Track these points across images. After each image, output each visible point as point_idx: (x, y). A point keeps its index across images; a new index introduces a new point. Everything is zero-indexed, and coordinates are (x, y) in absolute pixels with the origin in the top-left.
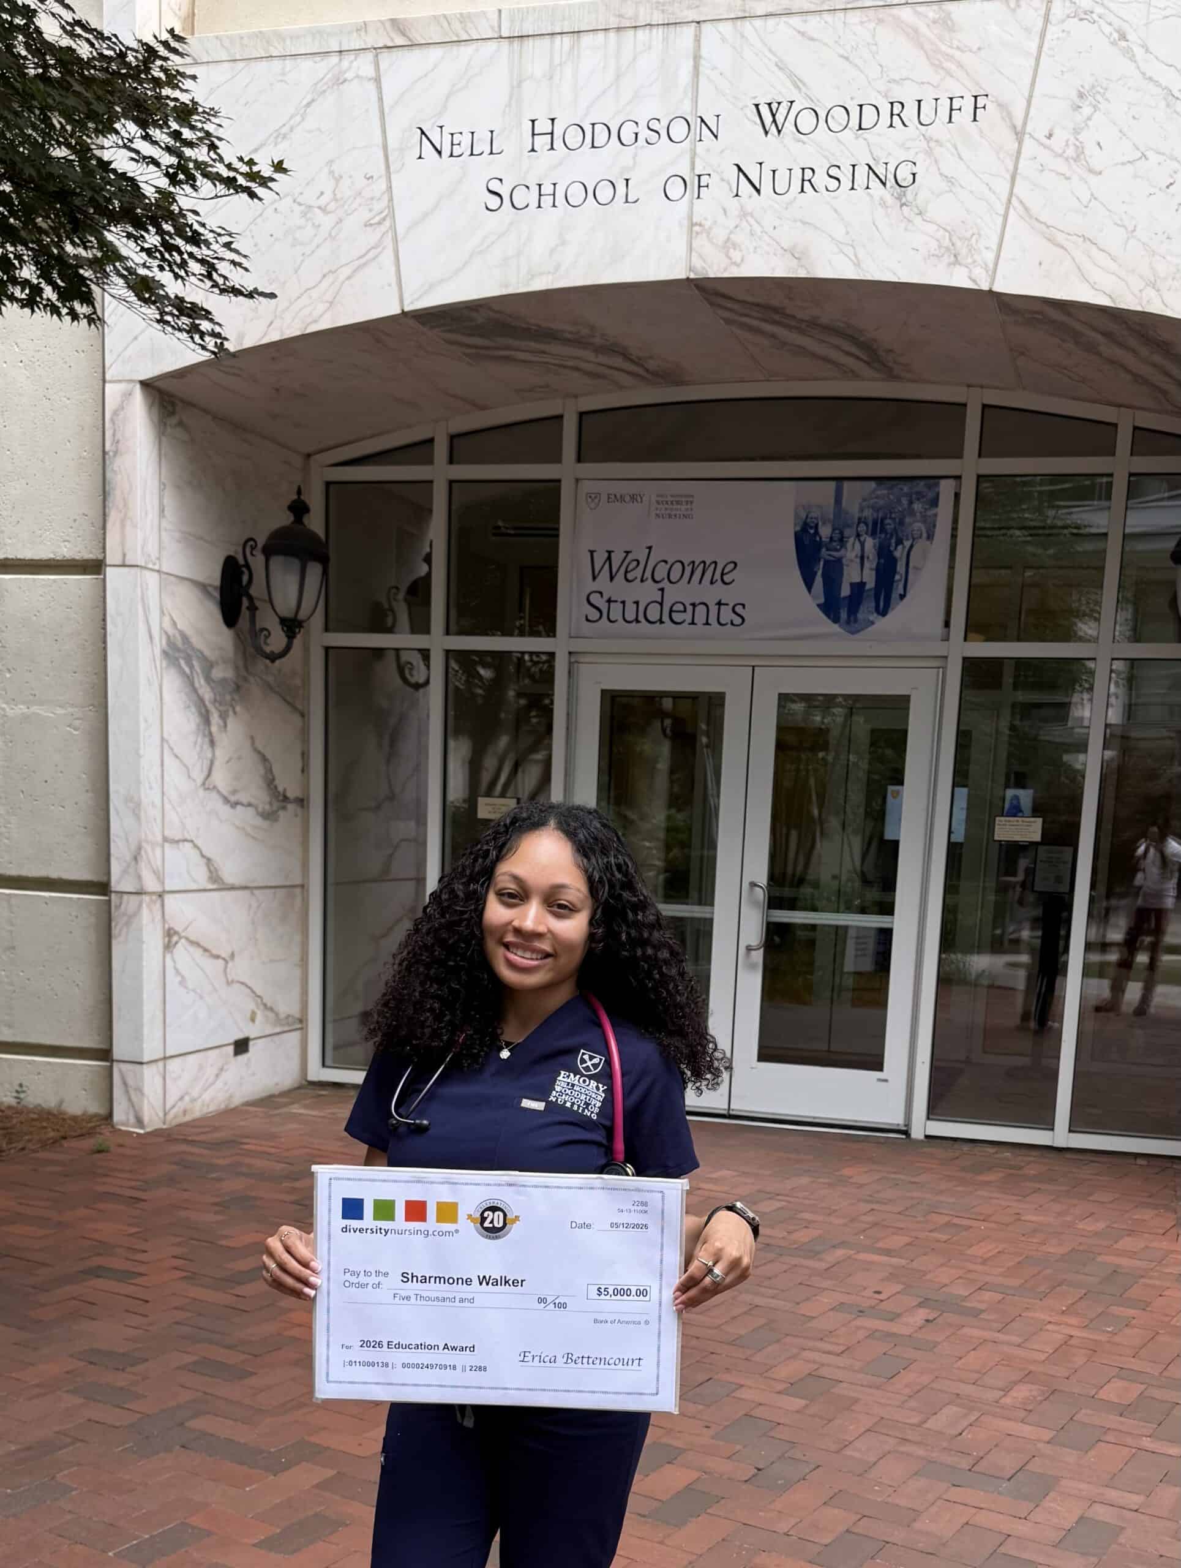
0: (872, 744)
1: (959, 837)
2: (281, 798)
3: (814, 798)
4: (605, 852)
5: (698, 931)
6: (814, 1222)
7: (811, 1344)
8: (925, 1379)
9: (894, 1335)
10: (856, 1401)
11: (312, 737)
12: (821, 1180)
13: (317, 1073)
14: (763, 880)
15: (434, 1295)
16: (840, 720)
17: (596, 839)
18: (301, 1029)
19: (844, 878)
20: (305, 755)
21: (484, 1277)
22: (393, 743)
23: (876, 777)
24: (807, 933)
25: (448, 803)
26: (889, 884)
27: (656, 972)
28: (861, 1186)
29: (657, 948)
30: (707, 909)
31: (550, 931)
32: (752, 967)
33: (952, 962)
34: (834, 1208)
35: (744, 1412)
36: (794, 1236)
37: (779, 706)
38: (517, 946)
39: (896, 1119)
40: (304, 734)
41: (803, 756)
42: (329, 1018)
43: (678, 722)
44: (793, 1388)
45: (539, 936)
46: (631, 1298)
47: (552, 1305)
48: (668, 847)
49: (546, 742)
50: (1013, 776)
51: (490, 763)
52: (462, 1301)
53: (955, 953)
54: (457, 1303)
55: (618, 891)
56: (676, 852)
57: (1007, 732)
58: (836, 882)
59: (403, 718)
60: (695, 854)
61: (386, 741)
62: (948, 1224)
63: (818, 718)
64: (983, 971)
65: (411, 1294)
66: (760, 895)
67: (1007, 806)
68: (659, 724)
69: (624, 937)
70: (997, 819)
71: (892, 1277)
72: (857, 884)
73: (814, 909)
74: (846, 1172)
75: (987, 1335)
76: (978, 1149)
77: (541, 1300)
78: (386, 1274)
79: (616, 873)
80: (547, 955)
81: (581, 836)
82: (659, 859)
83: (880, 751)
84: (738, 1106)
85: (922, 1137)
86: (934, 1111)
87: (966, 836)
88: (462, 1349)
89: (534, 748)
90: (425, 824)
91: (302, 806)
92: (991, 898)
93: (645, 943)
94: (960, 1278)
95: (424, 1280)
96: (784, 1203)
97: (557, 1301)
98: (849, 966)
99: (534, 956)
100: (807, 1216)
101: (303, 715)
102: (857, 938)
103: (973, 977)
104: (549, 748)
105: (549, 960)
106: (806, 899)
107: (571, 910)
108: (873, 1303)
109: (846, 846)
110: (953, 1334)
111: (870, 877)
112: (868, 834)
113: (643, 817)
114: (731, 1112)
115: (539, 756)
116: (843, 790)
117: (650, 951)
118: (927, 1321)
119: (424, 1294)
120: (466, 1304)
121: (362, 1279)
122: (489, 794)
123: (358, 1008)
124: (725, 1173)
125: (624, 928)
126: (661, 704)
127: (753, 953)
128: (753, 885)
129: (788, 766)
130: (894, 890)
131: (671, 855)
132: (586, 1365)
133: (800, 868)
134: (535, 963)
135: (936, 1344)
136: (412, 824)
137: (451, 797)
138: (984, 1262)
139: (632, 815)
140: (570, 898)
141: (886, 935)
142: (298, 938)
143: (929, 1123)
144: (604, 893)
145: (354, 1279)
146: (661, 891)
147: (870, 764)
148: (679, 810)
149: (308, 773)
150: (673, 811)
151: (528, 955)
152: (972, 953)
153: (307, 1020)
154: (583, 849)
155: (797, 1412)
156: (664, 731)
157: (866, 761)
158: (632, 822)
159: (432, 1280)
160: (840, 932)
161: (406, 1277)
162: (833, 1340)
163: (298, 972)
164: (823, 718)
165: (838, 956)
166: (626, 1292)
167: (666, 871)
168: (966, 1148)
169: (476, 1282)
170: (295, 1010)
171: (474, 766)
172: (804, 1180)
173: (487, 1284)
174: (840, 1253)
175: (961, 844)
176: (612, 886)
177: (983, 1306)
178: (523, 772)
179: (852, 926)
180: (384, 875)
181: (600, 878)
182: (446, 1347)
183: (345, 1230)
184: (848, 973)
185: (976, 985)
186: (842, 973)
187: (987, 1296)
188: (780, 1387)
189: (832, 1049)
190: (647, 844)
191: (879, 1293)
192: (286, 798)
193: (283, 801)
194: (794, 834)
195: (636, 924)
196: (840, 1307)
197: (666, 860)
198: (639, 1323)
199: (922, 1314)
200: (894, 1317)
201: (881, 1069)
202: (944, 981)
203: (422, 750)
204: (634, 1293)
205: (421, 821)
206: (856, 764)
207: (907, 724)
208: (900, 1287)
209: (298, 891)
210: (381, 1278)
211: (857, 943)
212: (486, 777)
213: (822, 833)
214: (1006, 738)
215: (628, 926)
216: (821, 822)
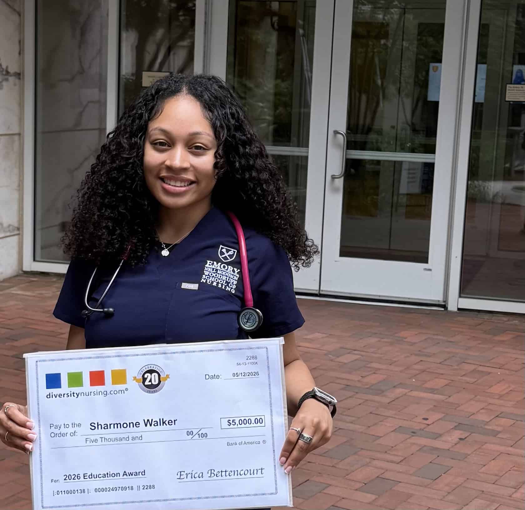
0: (419, 34)
1: (480, 99)
2: (4, 73)
3: (378, 73)
4: (223, 106)
5: (297, 165)
6: (379, 369)
7: (379, 455)
8: (460, 480)
9: (437, 449)
10: (410, 496)
11: (26, 29)
12: (385, 340)
13: (30, 265)
14: (343, 129)
15: (113, 436)
16: (396, 17)
17: (216, 98)
18: (19, 234)
19: (399, 128)
20: (21, 43)
21: (148, 420)
22: (83, 34)
23: (422, 57)
24: (372, 166)
25: (121, 76)
26: (432, 132)
27: (259, 188)
28: (413, 344)
29: (259, 171)
30: (303, 149)
31: (192, 166)
32: (335, 190)
33: (476, 187)
34: (394, 360)
35: (332, 504)
36: (365, 380)
37: (354, 7)
38: (170, 179)
39: (438, 297)
40: (21, 28)
41: (370, 43)
42: (38, 227)
43: (283, 19)
44: (366, 487)
45: (185, 170)
46: (252, 425)
47: (197, 436)
48: (276, 107)
49: (190, 33)
50: (517, 57)
51: (151, 48)
52: (133, 439)
53: (477, 180)
54: (130, 441)
55: (233, 133)
56: (281, 110)
57: (514, 25)
58: (394, 131)
59: (90, 17)
60: (295, 110)
61: (78, 32)
62: (474, 371)
63: (381, 16)
64: (497, 193)
65: (98, 437)
66: (341, 139)
67: (514, 77)
68: (269, 21)
69: (237, 164)
70: (508, 85)
71: (436, 408)
72: (409, 132)
73: (379, 149)
74: (403, 334)
75: (502, 449)
76: (494, 318)
77: (190, 433)
78: (79, 425)
79: (231, 120)
80: (192, 182)
81: (206, 97)
82: (269, 115)
83: (424, 38)
84: (326, 288)
85: (455, 310)
86: (463, 291)
87: (486, 99)
88: (136, 474)
89: (182, 37)
90: (105, 91)
91: (20, 79)
92: (504, 141)
93: (251, 168)
94: (483, 409)
95: (107, 427)
96: (359, 356)
97: (200, 433)
98: (403, 190)
99: (183, 184)
100: (374, 365)
101: (20, 15)
102: (409, 170)
103: (491, 197)
104: (193, 37)
105: (193, 186)
106: (372, 143)
107: (204, 149)
108: (423, 426)
109: (401, 106)
110: (479, 448)
111: (417, 128)
112: (416, 96)
113: (258, 86)
114: (321, 292)
115: (185, 43)
116: (399, 66)
117: (254, 174)
118: (461, 439)
119: (107, 437)
120: (137, 441)
121: (63, 430)
122: (150, 69)
123: (59, 220)
124: (317, 335)
125: (237, 158)
126: (270, 7)
127: (336, 180)
128: (336, 132)
129: (360, 50)
130: (436, 137)
131: (278, 111)
132: (224, 477)
133: (368, 121)
134: (183, 189)
135: (466, 456)
136: (96, 91)
137: (124, 72)
138: (501, 397)
139: (250, 84)
140: (203, 141)
141: (429, 168)
142: (16, 171)
143: (460, 299)
144: (224, 134)
145: (56, 431)
146: (271, 138)
147: (417, 48)
148: (283, 81)
149: (23, 54)
150: (279, 81)
151: (178, 184)
152: (490, 180)
153: (23, 228)
154: (208, 106)
155: (369, 503)
156: (273, 25)
157: (415, 46)
158: (250, 89)
159: (112, 426)
160: (397, 165)
161: (93, 426)
162: (394, 453)
163: (16, 195)
164: (384, 16)
165: (396, 183)
166: (249, 421)
167: (274, 124)
168: (487, 317)
169: (142, 424)
170: (14, 221)
171: (140, 50)
172: (373, 340)
173: (151, 425)
174: (399, 391)
175: (482, 103)
176: (229, 130)
177: (499, 429)
178: (174, 54)
179: (405, 161)
180: (77, 127)
181: (221, 124)
182: (125, 474)
183: (49, 396)
184: (403, 194)
185: (493, 203)
186: (398, 194)
187: (503, 421)
188: (358, 485)
189: (391, 248)
190: (261, 104)
191: (427, 419)
192: (8, 73)
193: (6, 75)
194: (364, 98)
195: (246, 156)
196: (399, 429)
197: (275, 117)
198: (259, 443)
199: (457, 434)
200: (437, 436)
201: (427, 262)
202: (470, 200)
203: (104, 39)
204: (253, 421)
205: (103, 88)
206: (408, 48)
207: (444, 19)
208: (440, 416)
209: (16, 138)
210: (76, 429)
211: (409, 173)
212: (148, 58)
213: (384, 97)
214: (513, 30)
215: (240, 158)
216: (383, 88)
